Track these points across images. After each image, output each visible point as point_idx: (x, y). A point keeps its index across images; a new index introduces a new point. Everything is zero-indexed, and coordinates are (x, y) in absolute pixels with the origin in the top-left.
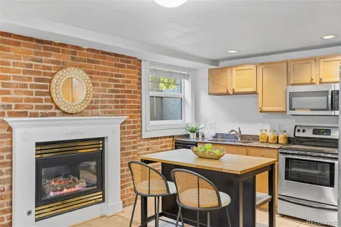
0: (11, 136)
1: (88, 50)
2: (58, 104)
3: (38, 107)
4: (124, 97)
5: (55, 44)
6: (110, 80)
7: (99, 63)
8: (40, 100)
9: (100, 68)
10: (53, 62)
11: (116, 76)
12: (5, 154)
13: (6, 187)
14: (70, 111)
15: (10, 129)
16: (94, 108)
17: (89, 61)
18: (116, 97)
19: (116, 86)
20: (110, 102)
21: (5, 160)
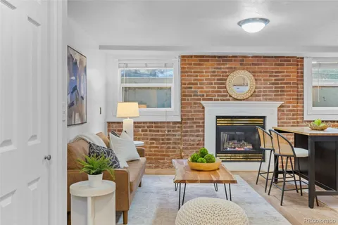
0: (204, 111)
1: (253, 57)
2: (231, 94)
3: (218, 96)
4: (283, 87)
5: (230, 57)
6: (270, 76)
7: (261, 65)
8: (220, 92)
9: (262, 68)
10: (228, 68)
11: (276, 72)
12: (201, 121)
13: (202, 139)
14: (239, 98)
15: (203, 108)
16: (256, 96)
17: (253, 64)
18: (276, 88)
19: (275, 80)
20: (270, 91)
21: (201, 124)
